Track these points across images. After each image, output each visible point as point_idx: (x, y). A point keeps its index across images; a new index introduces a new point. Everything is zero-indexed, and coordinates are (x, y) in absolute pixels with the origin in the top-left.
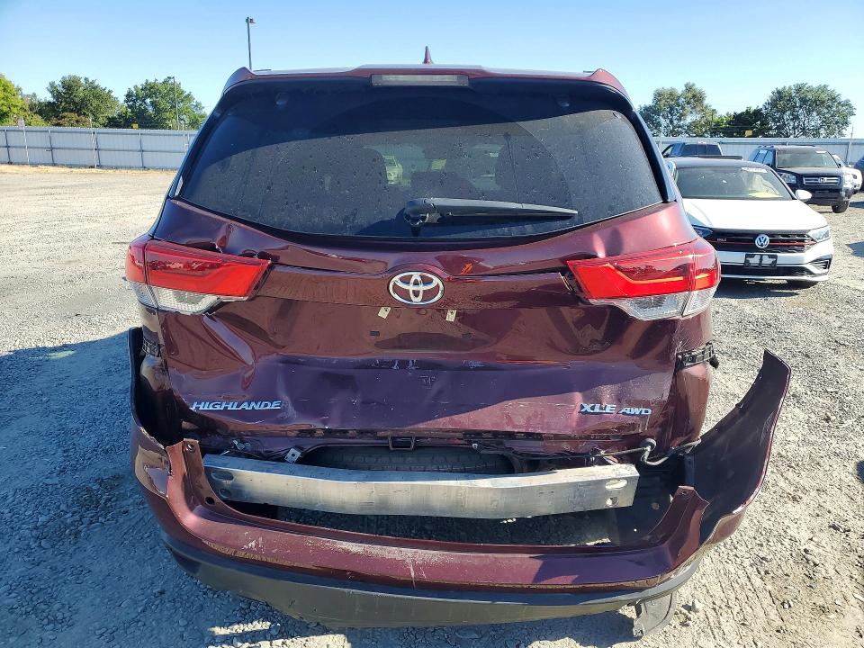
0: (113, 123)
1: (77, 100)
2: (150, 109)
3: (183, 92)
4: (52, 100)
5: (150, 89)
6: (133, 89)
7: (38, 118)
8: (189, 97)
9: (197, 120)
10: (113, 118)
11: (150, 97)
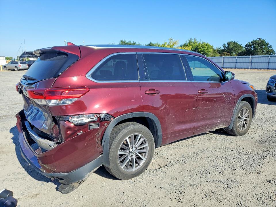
0: (240, 54)
1: (230, 48)
2: (253, 49)
3: (265, 42)
4: (223, 49)
5: (254, 43)
6: (248, 43)
7: (218, 54)
8: (268, 44)
9: (269, 51)
10: (240, 53)
11: (253, 45)
